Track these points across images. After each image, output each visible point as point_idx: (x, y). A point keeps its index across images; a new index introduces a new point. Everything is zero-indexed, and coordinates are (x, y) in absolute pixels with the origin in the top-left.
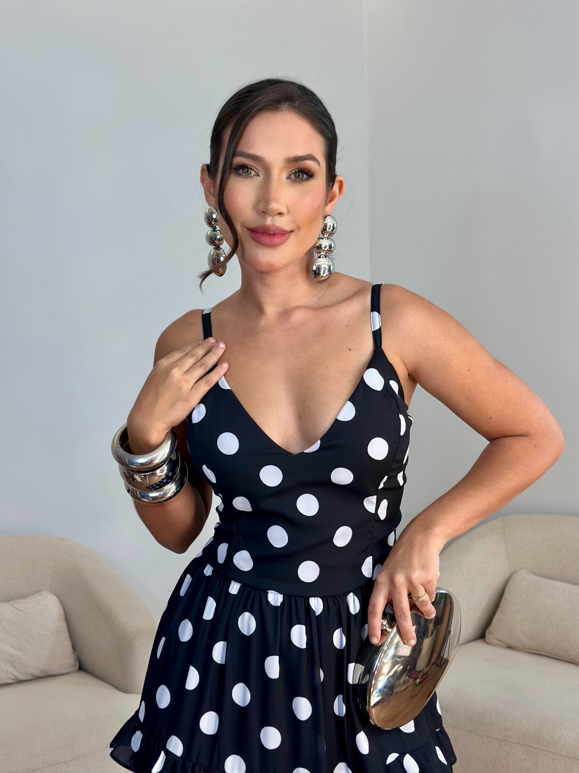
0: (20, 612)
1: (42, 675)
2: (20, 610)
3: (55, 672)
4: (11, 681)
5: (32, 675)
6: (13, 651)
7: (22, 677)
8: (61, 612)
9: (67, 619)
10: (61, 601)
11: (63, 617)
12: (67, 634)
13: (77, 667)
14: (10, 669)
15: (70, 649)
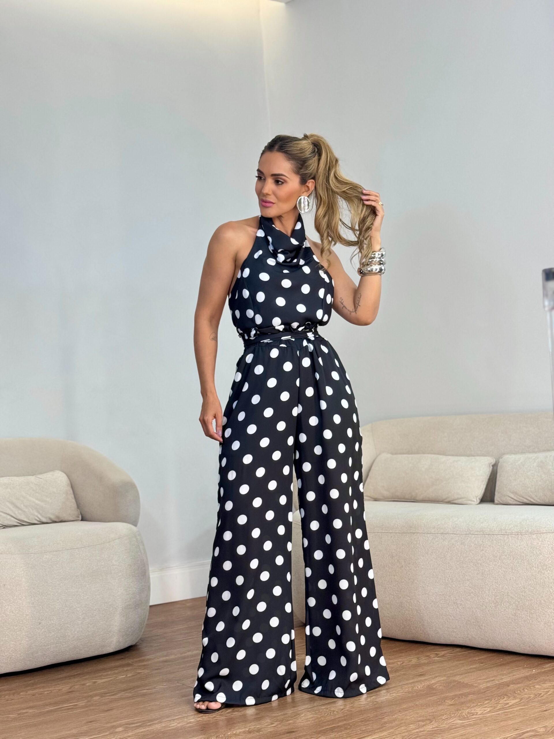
0: (41, 480)
1: (57, 520)
2: (41, 479)
3: (66, 518)
4: (36, 522)
5: (50, 519)
6: (37, 502)
7: (44, 520)
8: (69, 482)
9: (72, 487)
10: (68, 476)
11: (70, 485)
12: (73, 496)
13: (80, 518)
14: (36, 514)
15: (74, 505)
